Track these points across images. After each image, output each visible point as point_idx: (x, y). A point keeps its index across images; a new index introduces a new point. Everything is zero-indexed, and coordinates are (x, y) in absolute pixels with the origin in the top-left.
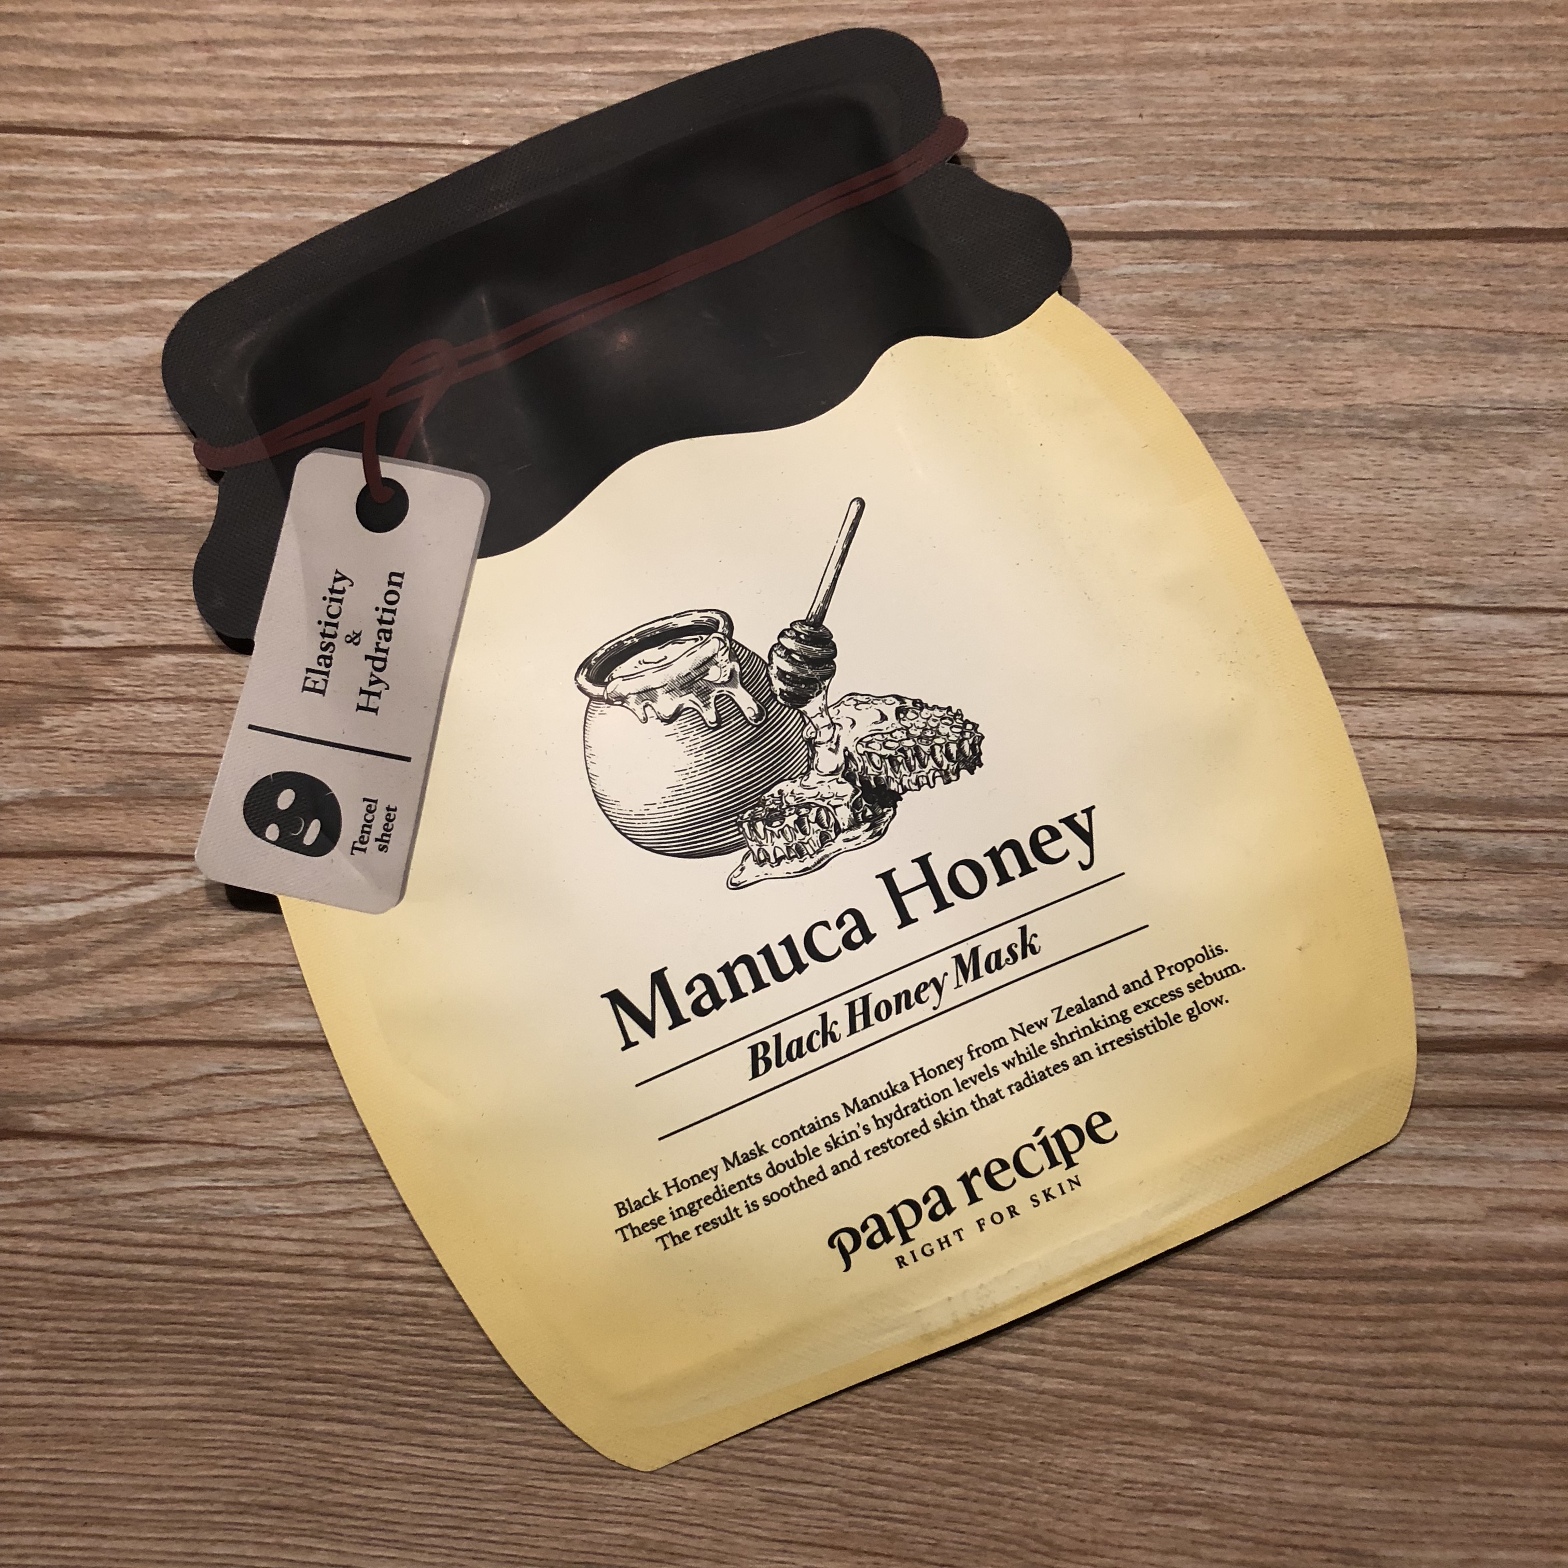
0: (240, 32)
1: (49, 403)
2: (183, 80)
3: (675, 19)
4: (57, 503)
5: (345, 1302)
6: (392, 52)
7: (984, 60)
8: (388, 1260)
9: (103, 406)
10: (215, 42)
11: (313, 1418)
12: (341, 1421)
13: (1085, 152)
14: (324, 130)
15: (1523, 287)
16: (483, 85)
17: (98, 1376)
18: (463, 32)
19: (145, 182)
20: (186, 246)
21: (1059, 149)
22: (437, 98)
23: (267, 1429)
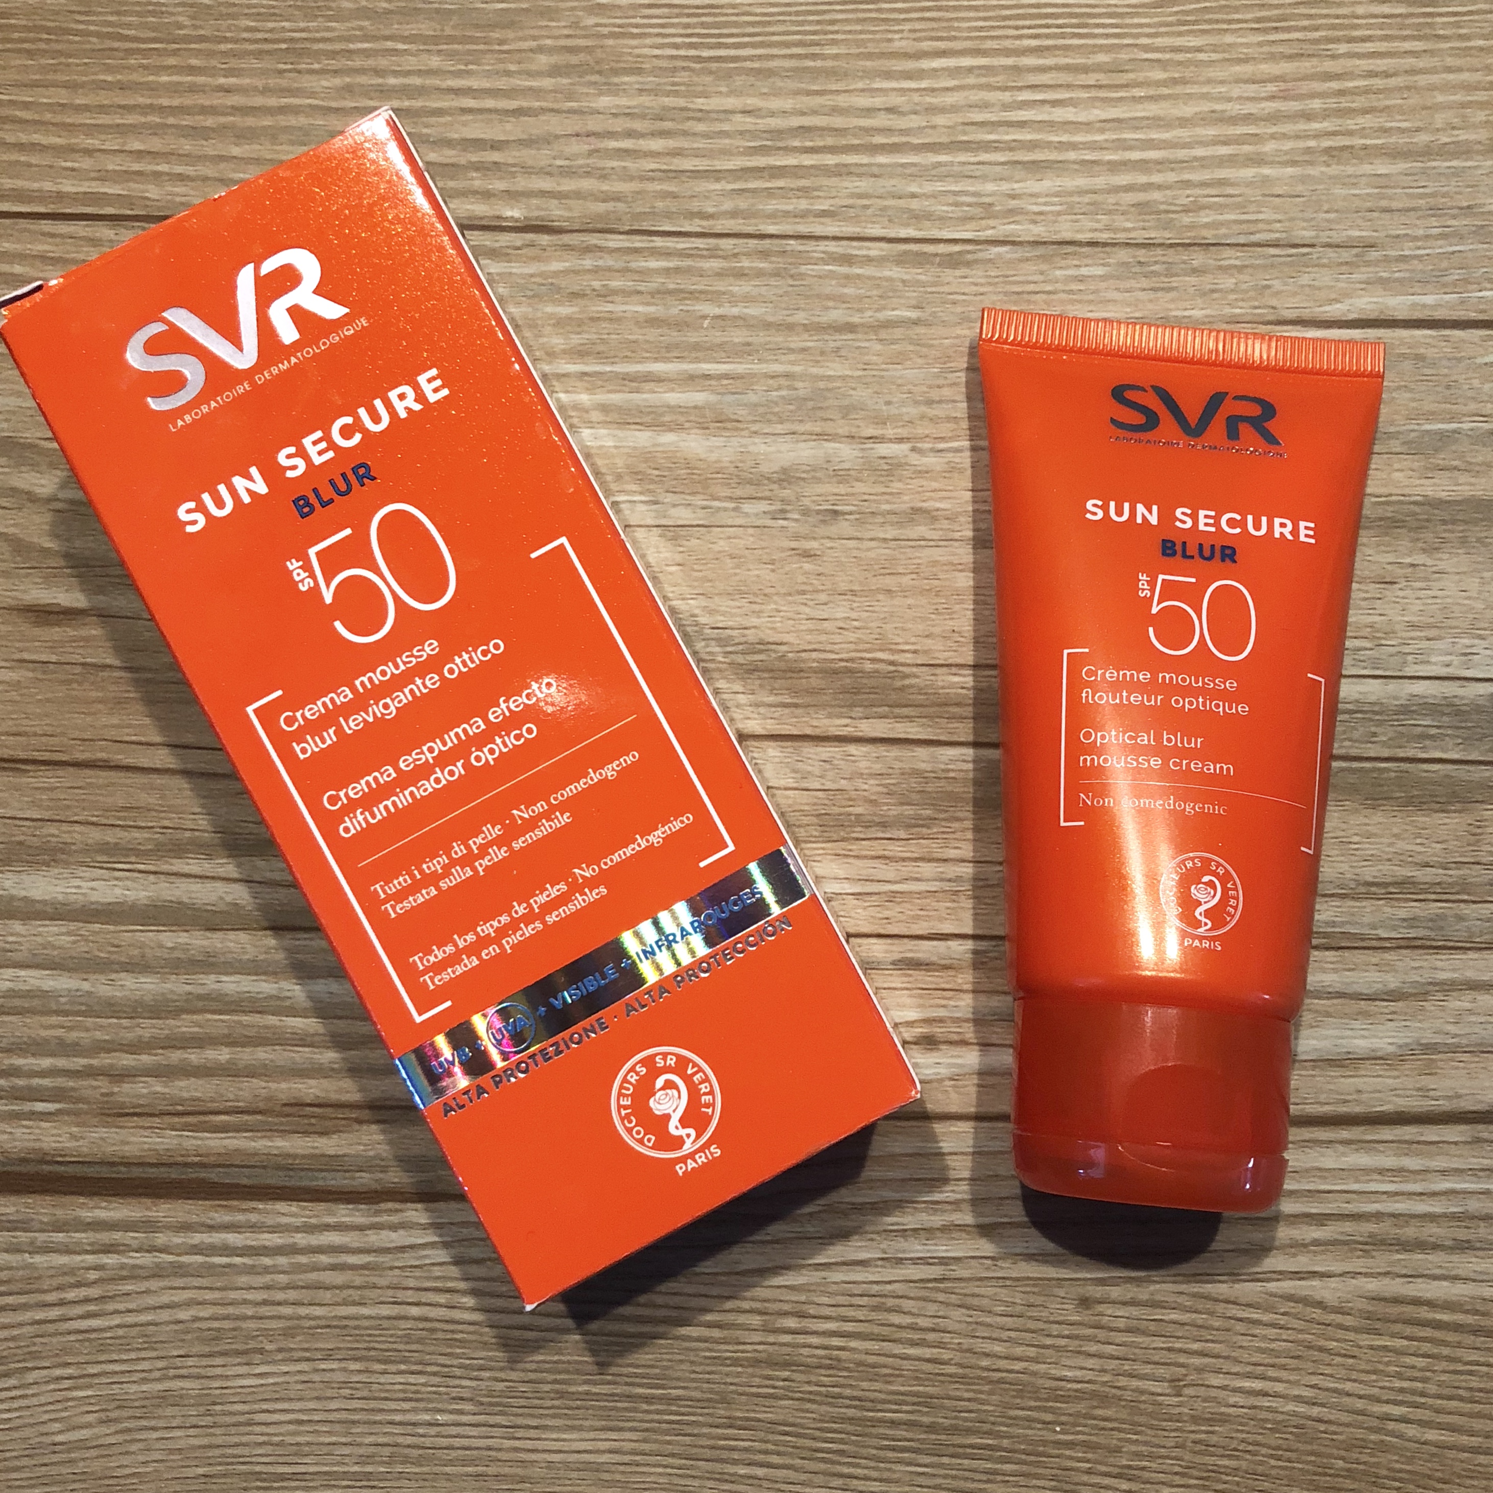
2: (568, 172)
3: (1047, 108)
5: (764, 1355)
6: (769, 143)
7: (1352, 147)
8: (802, 1315)
11: (735, 1462)
12: (762, 1465)
13: (1455, 241)
14: (704, 223)
16: (860, 175)
17: (534, 1422)
18: (838, 122)
19: (532, 276)
21: (1427, 237)
22: (816, 190)
23: (693, 1473)
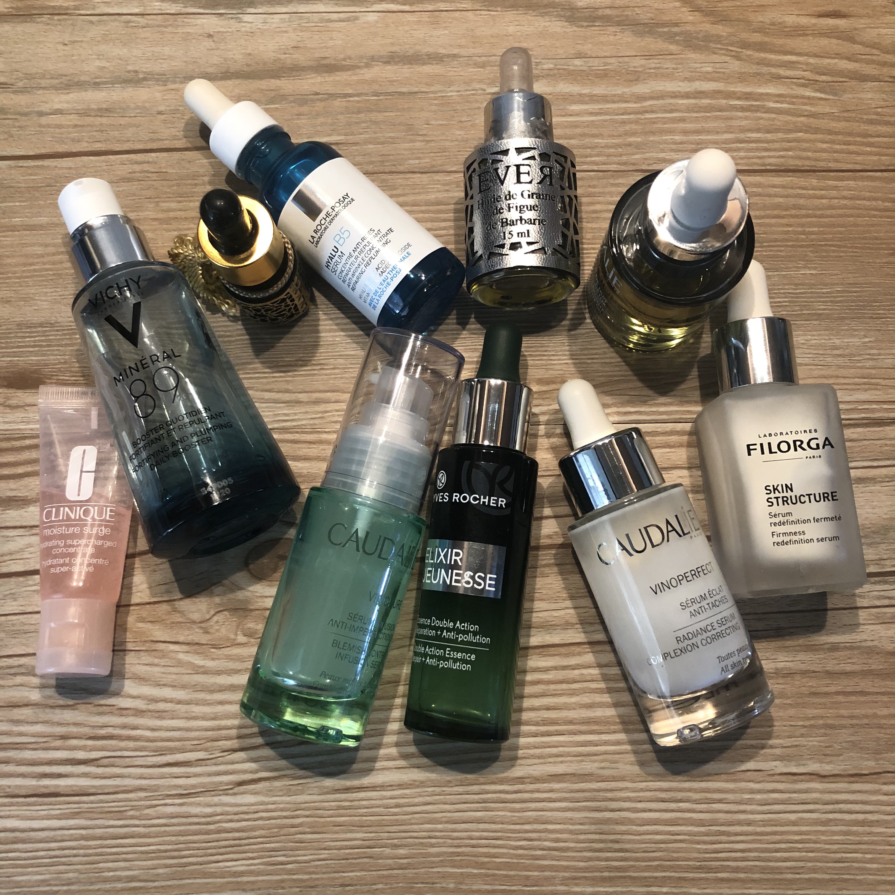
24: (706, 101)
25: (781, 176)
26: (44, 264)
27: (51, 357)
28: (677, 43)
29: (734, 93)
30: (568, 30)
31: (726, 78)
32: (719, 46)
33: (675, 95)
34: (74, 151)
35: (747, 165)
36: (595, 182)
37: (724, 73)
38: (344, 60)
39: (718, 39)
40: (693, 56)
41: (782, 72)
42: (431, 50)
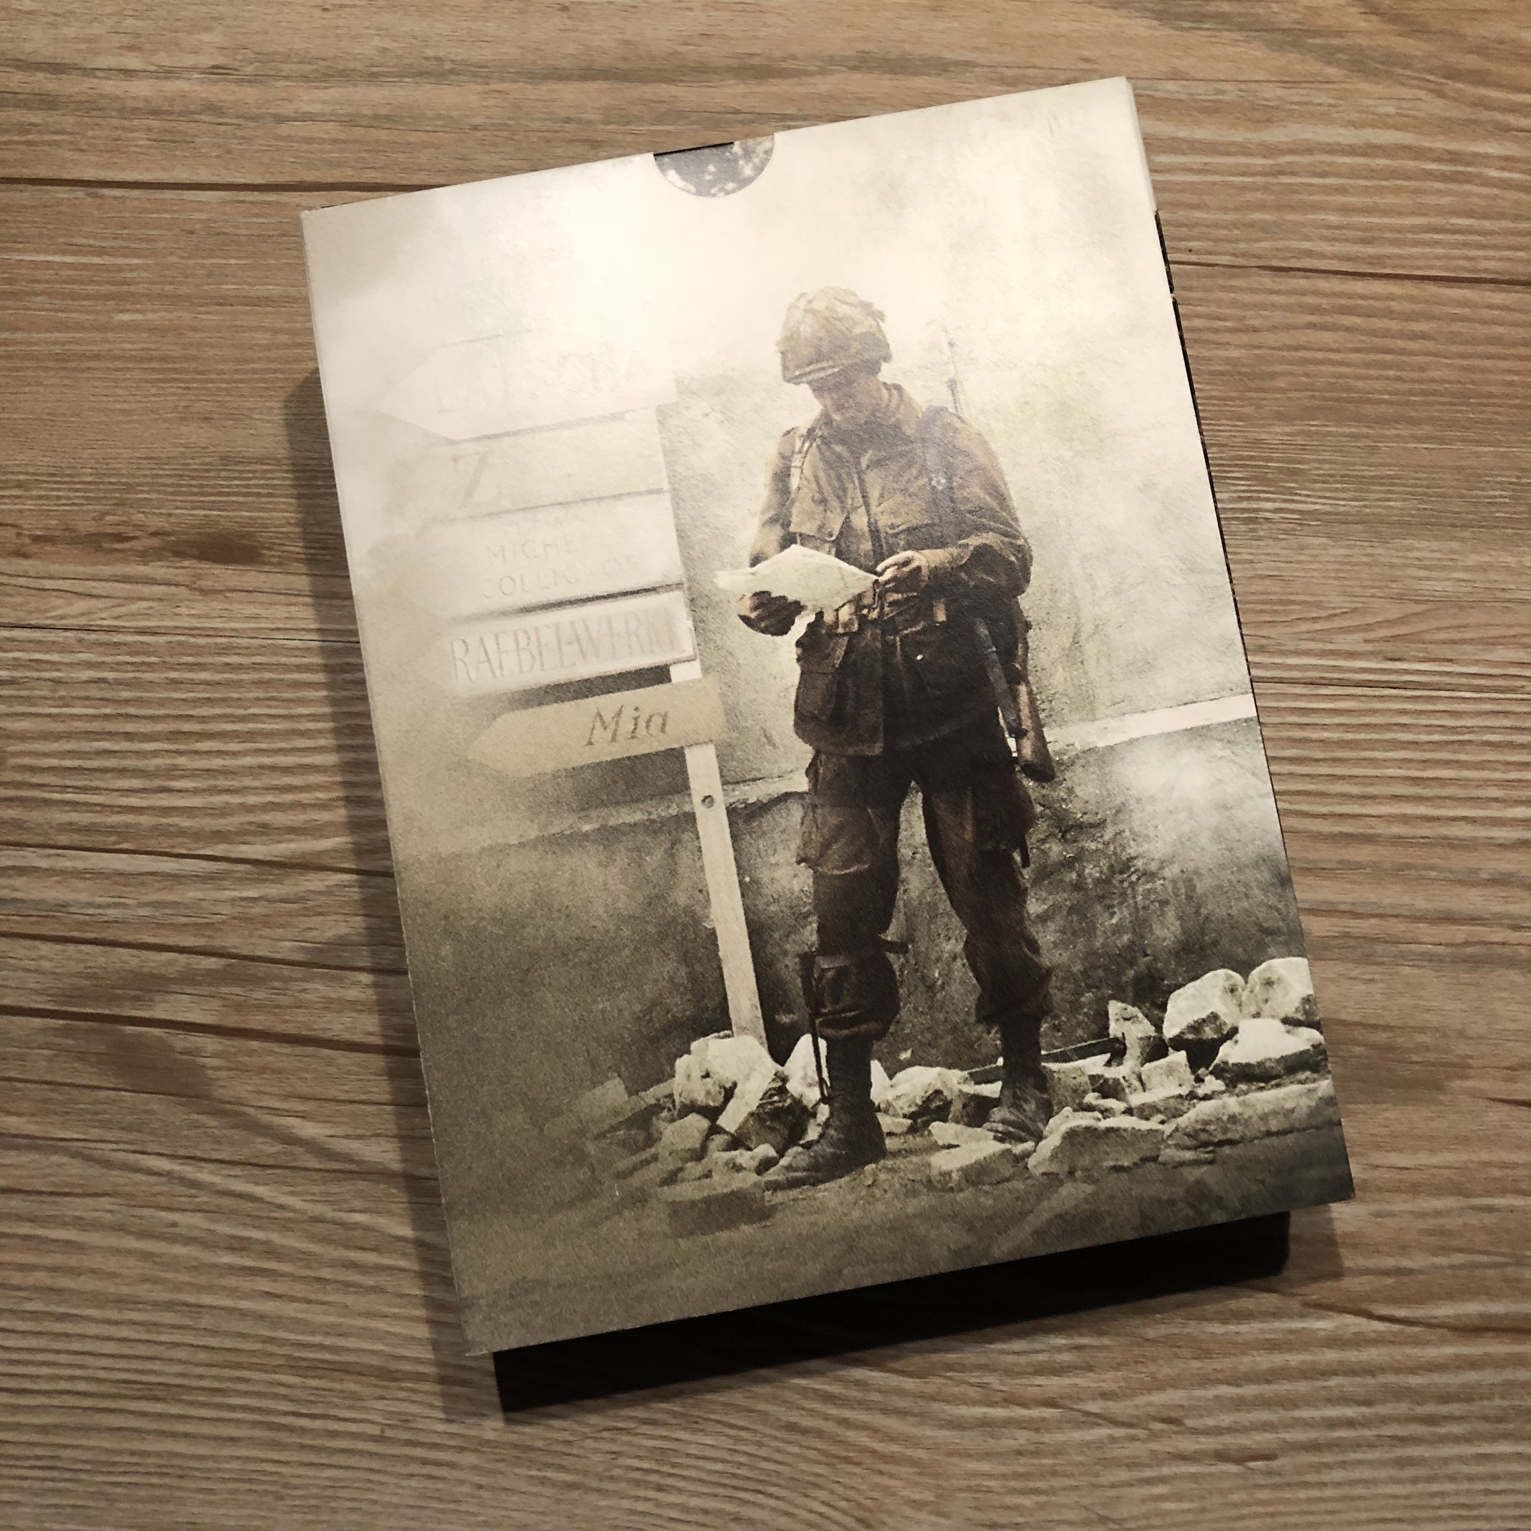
0: (1224, 337)
1: (1332, 102)
4: (1319, 41)
9: (1297, 99)
10: (1240, 331)
15: (366, 155)
20: (1250, 197)
24: (1382, 162)
25: (1504, 291)
26: (269, 360)
27: (275, 514)
28: (1339, 64)
29: (1430, 150)
30: (1157, 33)
31: (1419, 125)
32: (1409, 73)
33: (1331, 149)
34: (330, 180)
35: (1448, 269)
36: (1195, 283)
37: (1414, 117)
38: (784, 59)
39: (1406, 61)
40: (1363, 86)
41: (1512, 120)
42: (929, 52)
